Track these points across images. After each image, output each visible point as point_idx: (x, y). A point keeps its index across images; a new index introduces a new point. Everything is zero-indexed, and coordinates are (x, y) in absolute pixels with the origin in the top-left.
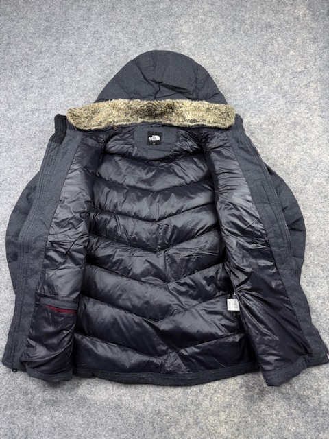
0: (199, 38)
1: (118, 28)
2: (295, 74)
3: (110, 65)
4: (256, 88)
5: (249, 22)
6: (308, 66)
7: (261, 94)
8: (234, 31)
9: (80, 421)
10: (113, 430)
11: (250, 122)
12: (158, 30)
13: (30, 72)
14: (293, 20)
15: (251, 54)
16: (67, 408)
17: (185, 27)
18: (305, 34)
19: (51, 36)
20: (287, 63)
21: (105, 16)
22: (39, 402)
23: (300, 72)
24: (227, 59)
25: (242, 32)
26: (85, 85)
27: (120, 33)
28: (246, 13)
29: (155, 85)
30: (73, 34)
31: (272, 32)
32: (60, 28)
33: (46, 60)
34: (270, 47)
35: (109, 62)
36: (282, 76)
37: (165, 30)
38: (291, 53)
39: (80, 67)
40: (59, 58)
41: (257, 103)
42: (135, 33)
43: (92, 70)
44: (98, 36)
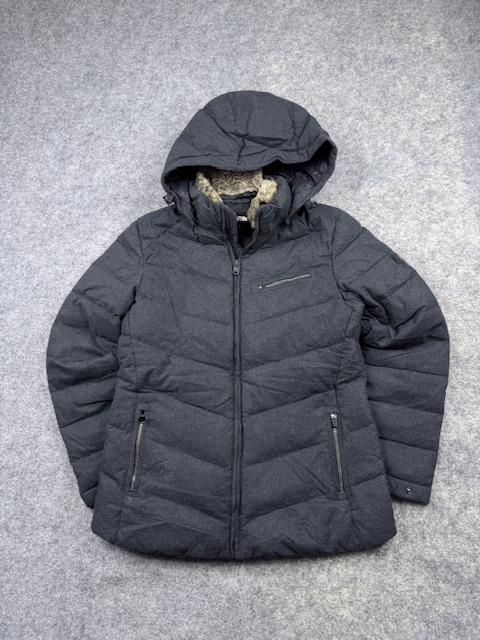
0: (295, 81)
1: (184, 72)
2: (427, 126)
3: (176, 123)
4: (375, 146)
5: (361, 56)
6: (445, 114)
7: (382, 154)
8: (342, 69)
9: (154, 605)
10: (198, 615)
11: (368, 193)
12: (238, 72)
13: (68, 136)
14: (422, 51)
15: (366, 100)
16: (135, 588)
17: (275, 66)
18: (439, 69)
19: (94, 85)
20: (416, 110)
21: (165, 56)
22: (98, 581)
23: (434, 123)
24: (333, 107)
25: (352, 70)
26: (143, 151)
27: (187, 78)
28: (357, 44)
30: (124, 81)
31: (394, 68)
32: (106, 74)
33: (89, 120)
34: (392, 90)
35: (173, 119)
36: (410, 129)
37: (247, 71)
38: (422, 96)
39: (135, 127)
40: (106, 116)
41: (377, 167)
42: (207, 77)
43: (151, 130)
44: (157, 83)
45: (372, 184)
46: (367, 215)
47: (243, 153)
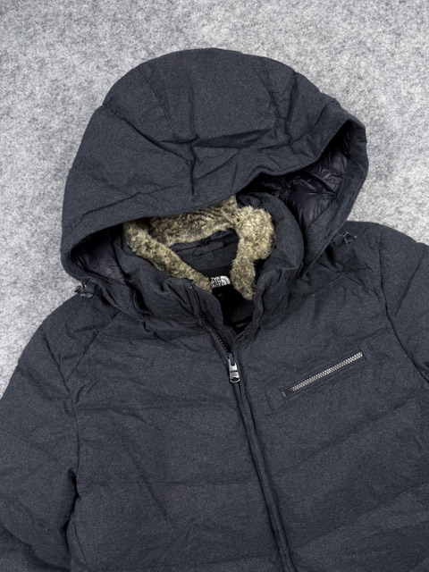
0: (238, 11)
1: (51, 35)
3: (61, 131)
4: (397, 97)
7: (413, 109)
11: (406, 180)
12: (140, 16)
15: (363, 20)
24: (313, 45)
26: (20, 193)
27: (58, 46)
29: (183, 150)
35: (56, 124)
37: (155, 12)
41: (410, 133)
42: (92, 37)
43: (24, 153)
44: (11, 66)
45: (409, 163)
46: (415, 220)
47: (197, 175)
